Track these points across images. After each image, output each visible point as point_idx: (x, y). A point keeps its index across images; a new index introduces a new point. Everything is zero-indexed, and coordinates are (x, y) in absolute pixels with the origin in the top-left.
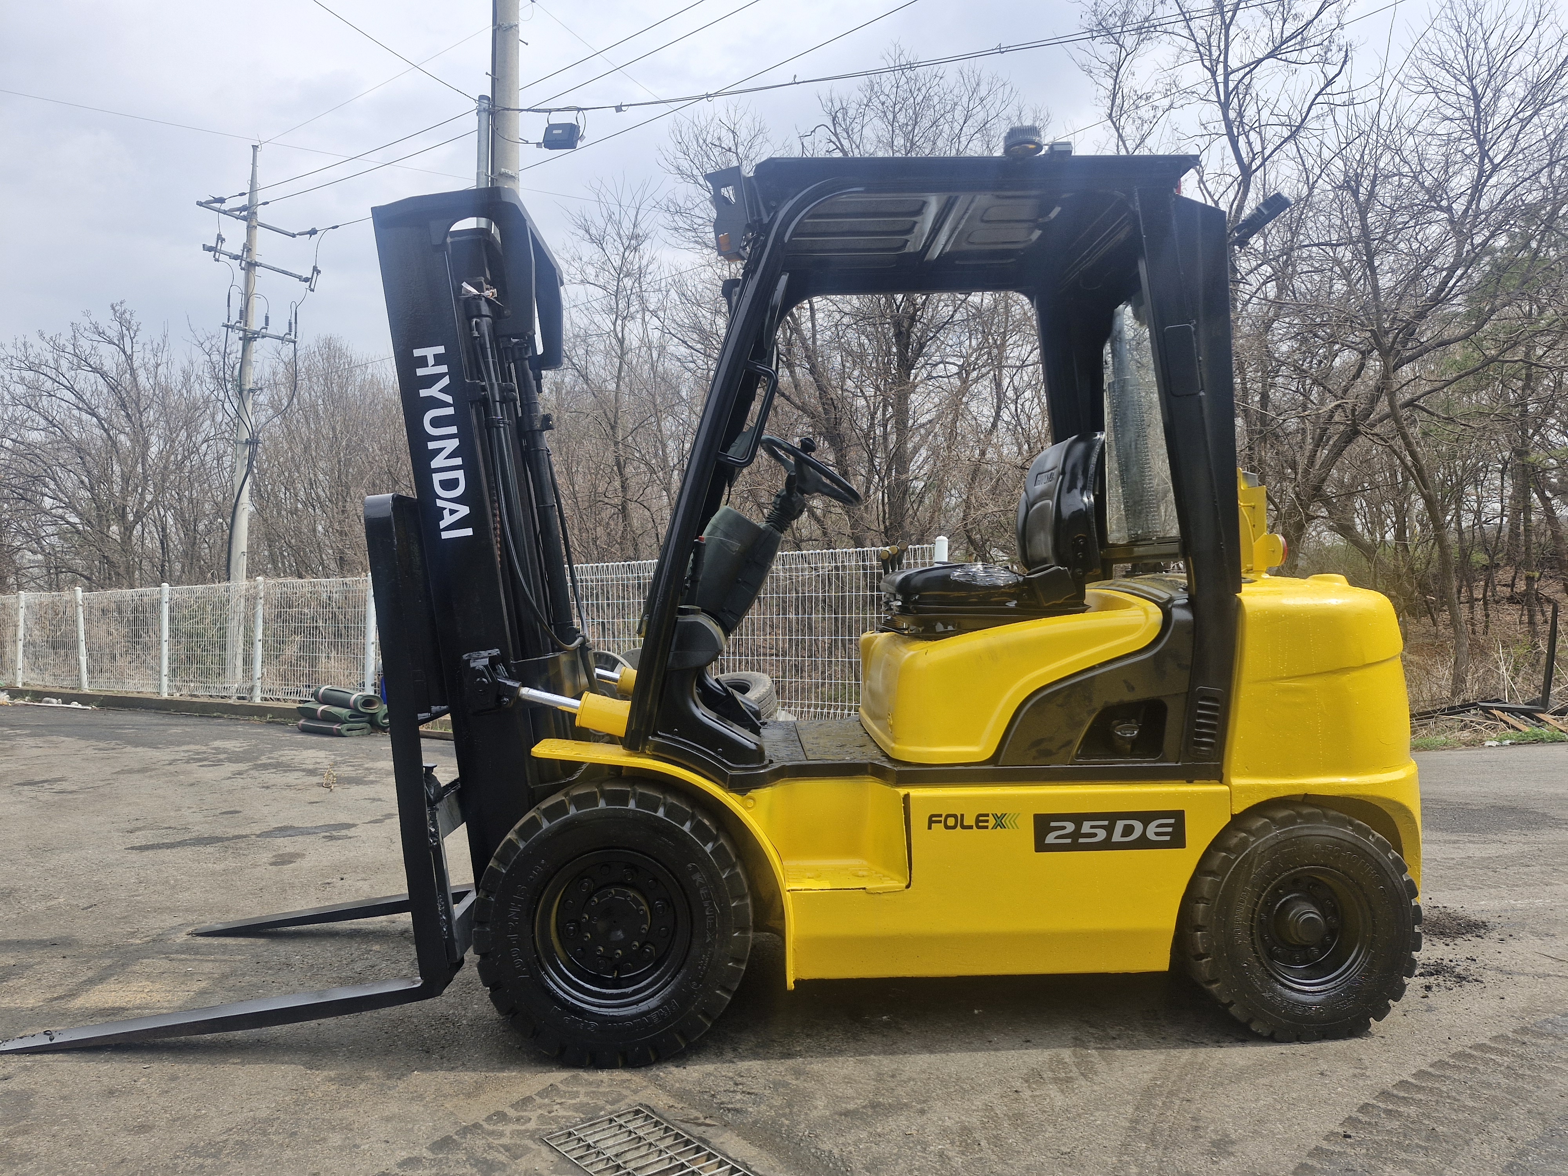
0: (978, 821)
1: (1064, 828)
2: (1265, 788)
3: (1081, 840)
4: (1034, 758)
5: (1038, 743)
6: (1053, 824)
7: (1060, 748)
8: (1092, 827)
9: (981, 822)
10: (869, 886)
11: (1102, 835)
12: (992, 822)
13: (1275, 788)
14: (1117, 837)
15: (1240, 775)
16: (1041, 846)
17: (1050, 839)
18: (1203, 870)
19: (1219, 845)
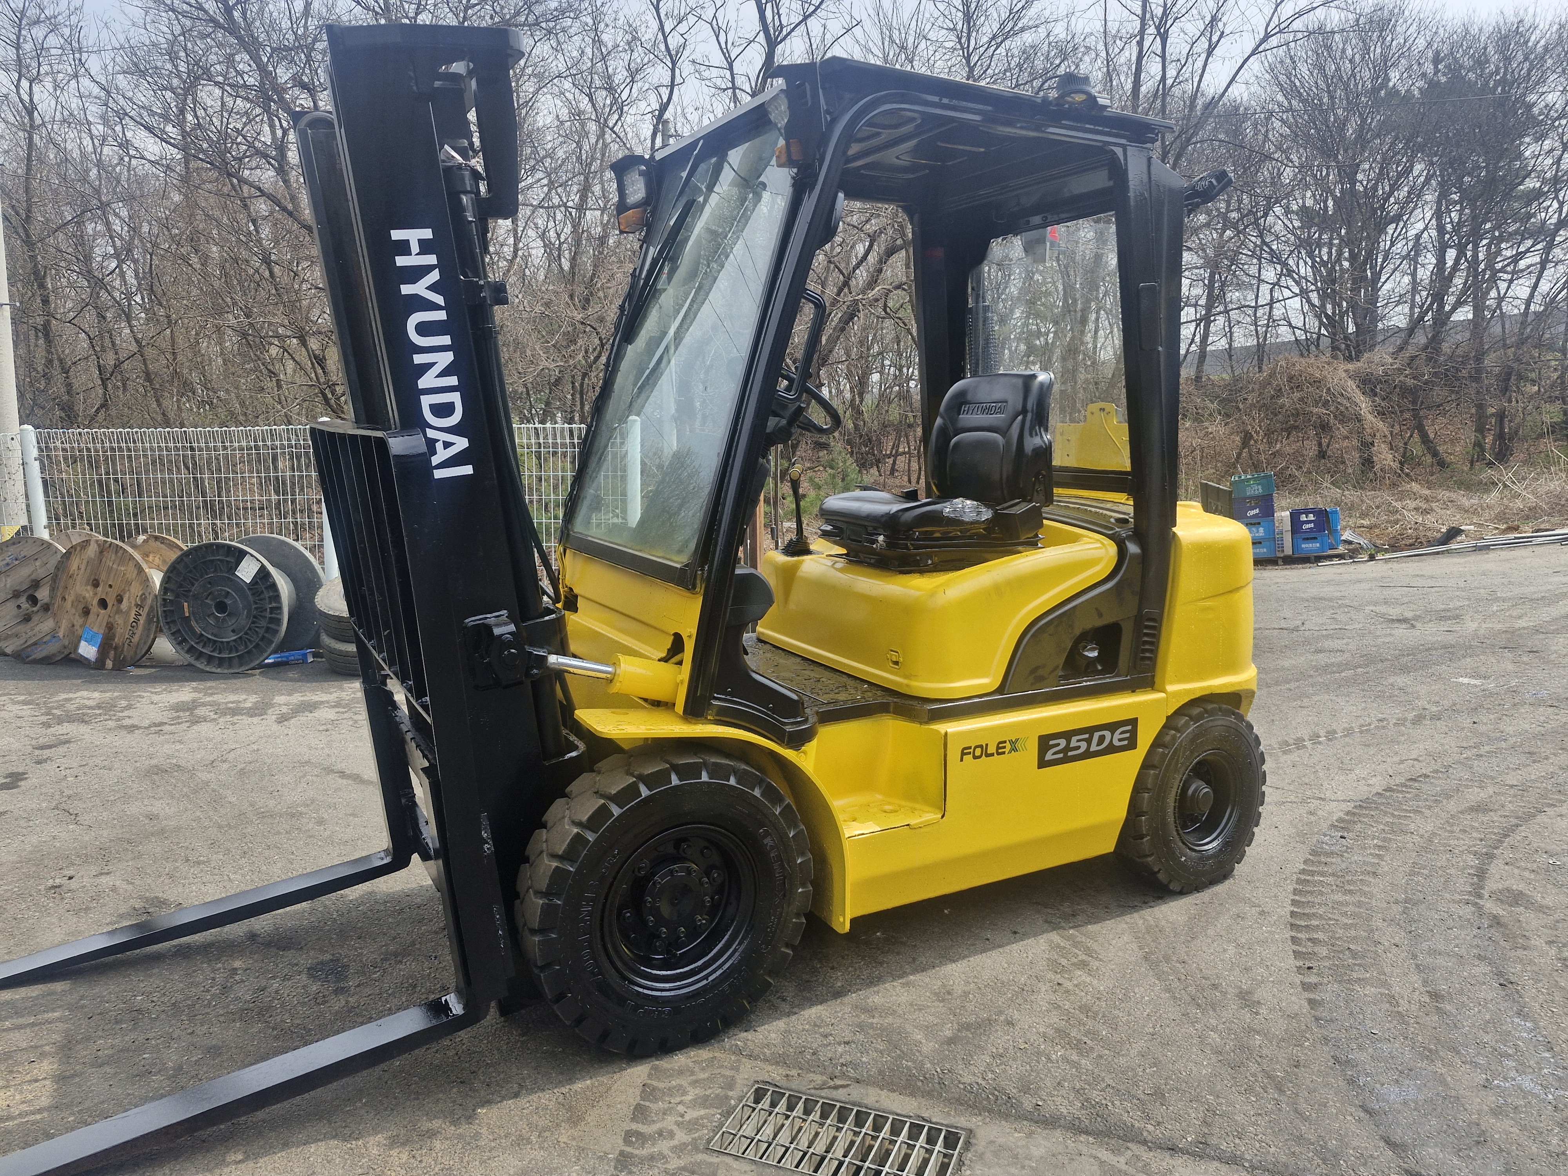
0: (998, 748)
1: (1058, 745)
2: (1187, 692)
3: (1070, 754)
4: (1032, 684)
5: (1035, 669)
6: (1051, 743)
7: (1049, 673)
8: (1077, 741)
9: (1000, 749)
10: (913, 822)
12: (1008, 748)
13: (1193, 691)
14: (1093, 748)
16: (1043, 763)
17: (1049, 756)
18: (1146, 766)
19: (1157, 743)
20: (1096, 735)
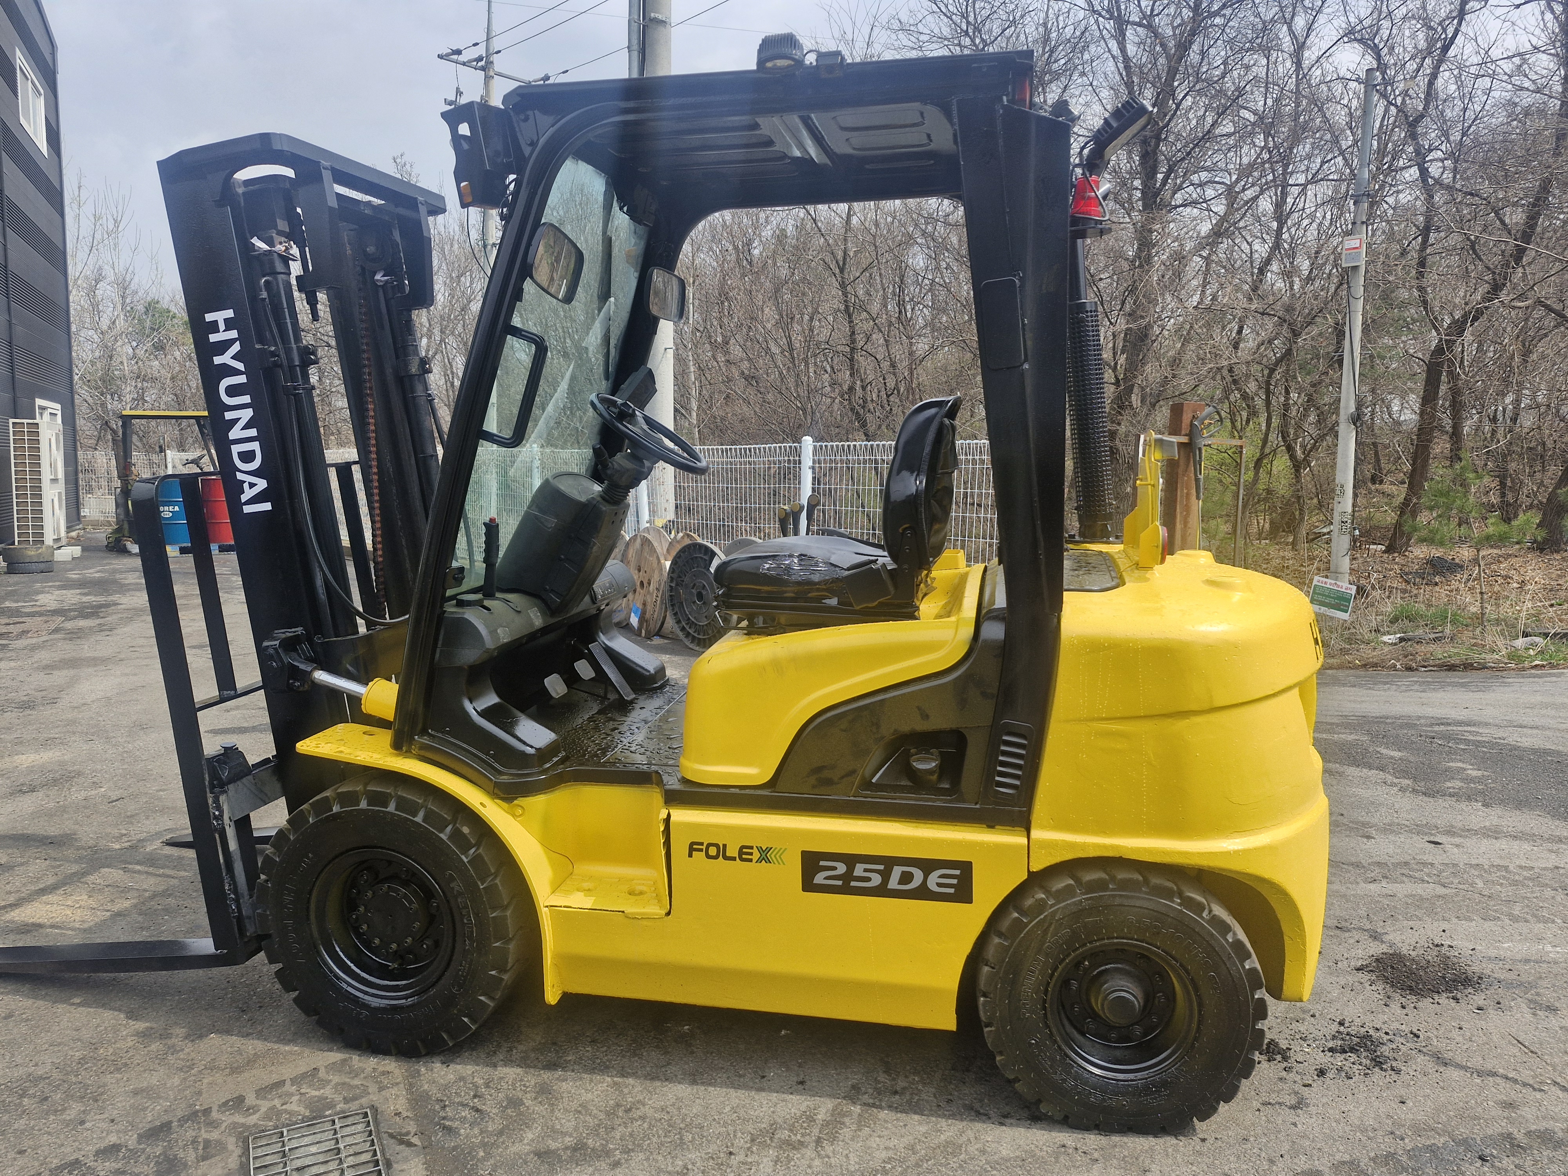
0: (741, 853)
1: (835, 868)
2: (1072, 846)
3: (853, 884)
4: (814, 787)
5: (819, 769)
6: (822, 863)
7: (843, 777)
8: (866, 870)
9: (744, 854)
10: (629, 910)
11: (876, 880)
12: (756, 855)
13: (1084, 846)
14: (893, 884)
15: (1043, 827)
16: (808, 886)
17: (819, 879)
19: (1013, 904)
20: (897, 871)
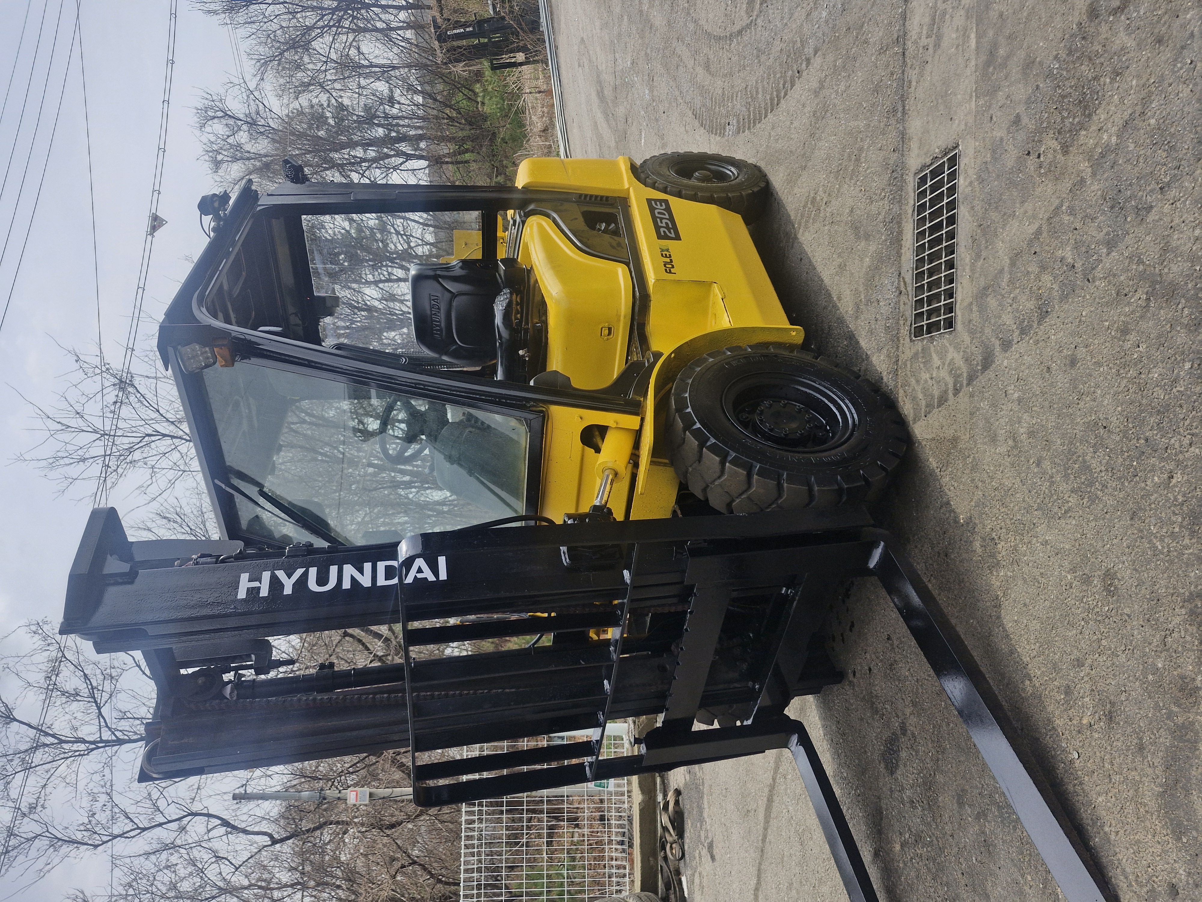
1: (664, 231)
3: (671, 226)
4: (623, 246)
5: (614, 249)
6: (662, 234)
8: (662, 223)
9: (666, 256)
10: (720, 297)
11: (665, 221)
12: (665, 253)
14: (666, 216)
15: (623, 186)
16: (678, 238)
18: (679, 195)
19: (665, 191)
20: (658, 216)
